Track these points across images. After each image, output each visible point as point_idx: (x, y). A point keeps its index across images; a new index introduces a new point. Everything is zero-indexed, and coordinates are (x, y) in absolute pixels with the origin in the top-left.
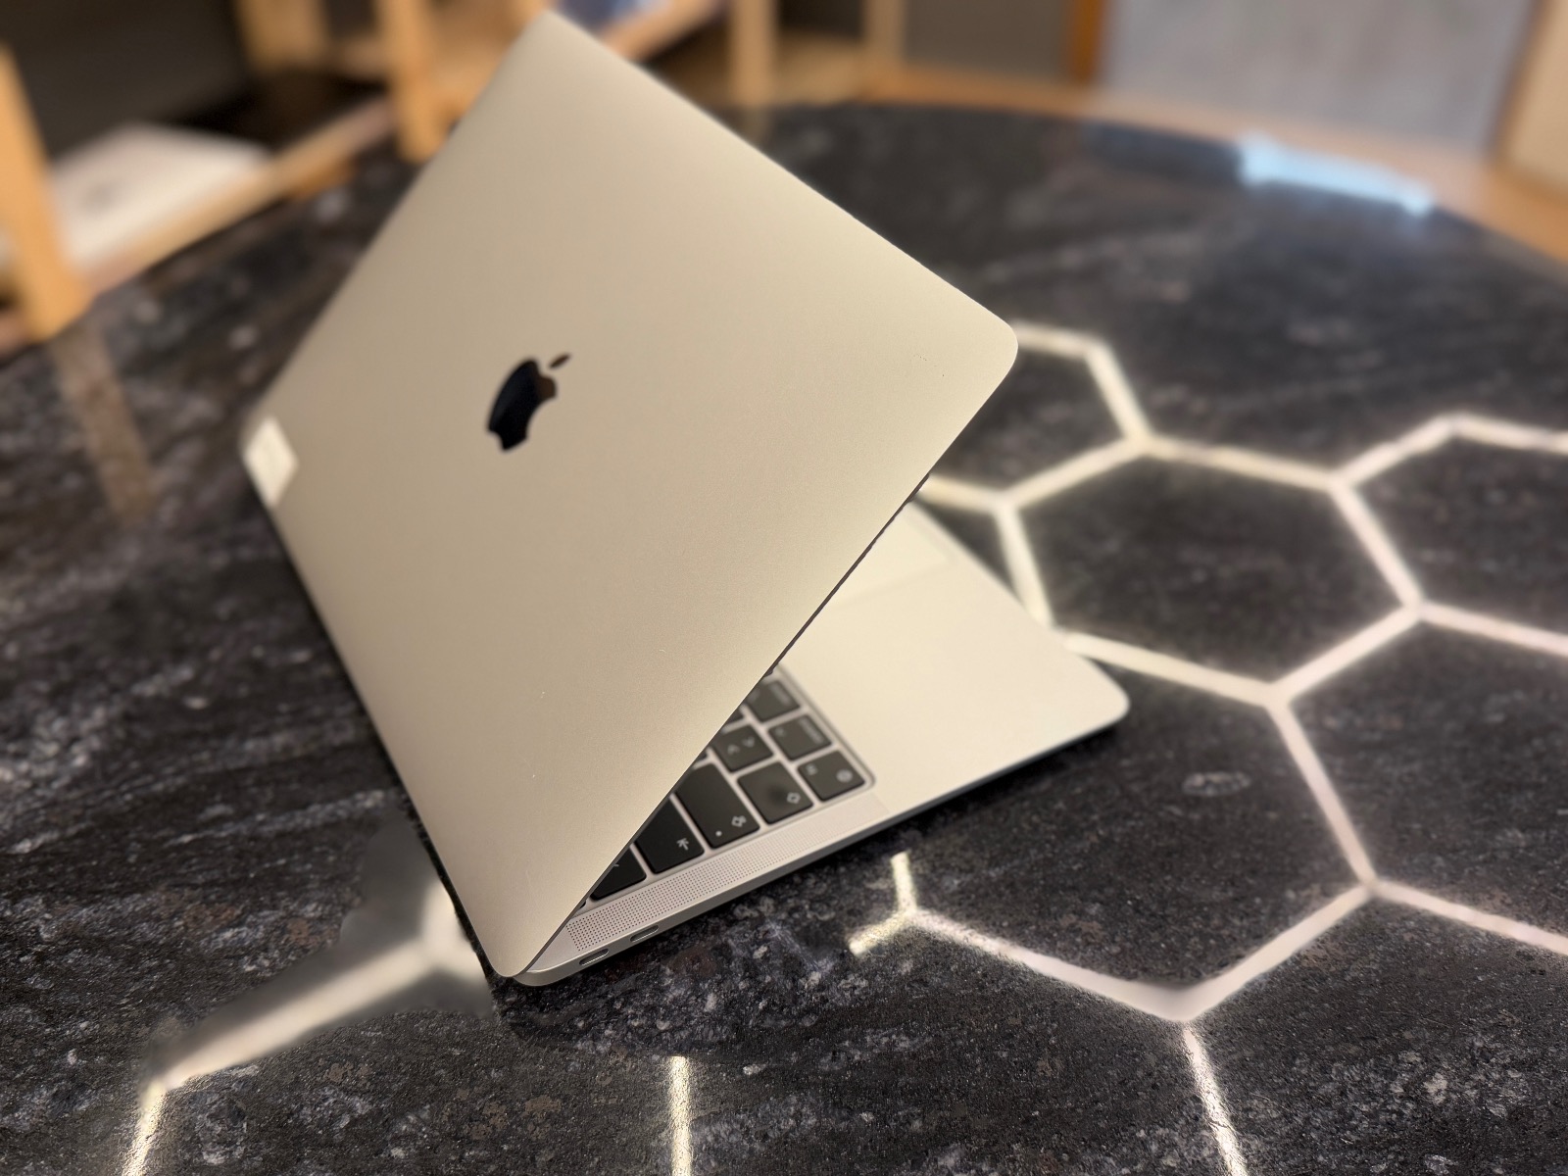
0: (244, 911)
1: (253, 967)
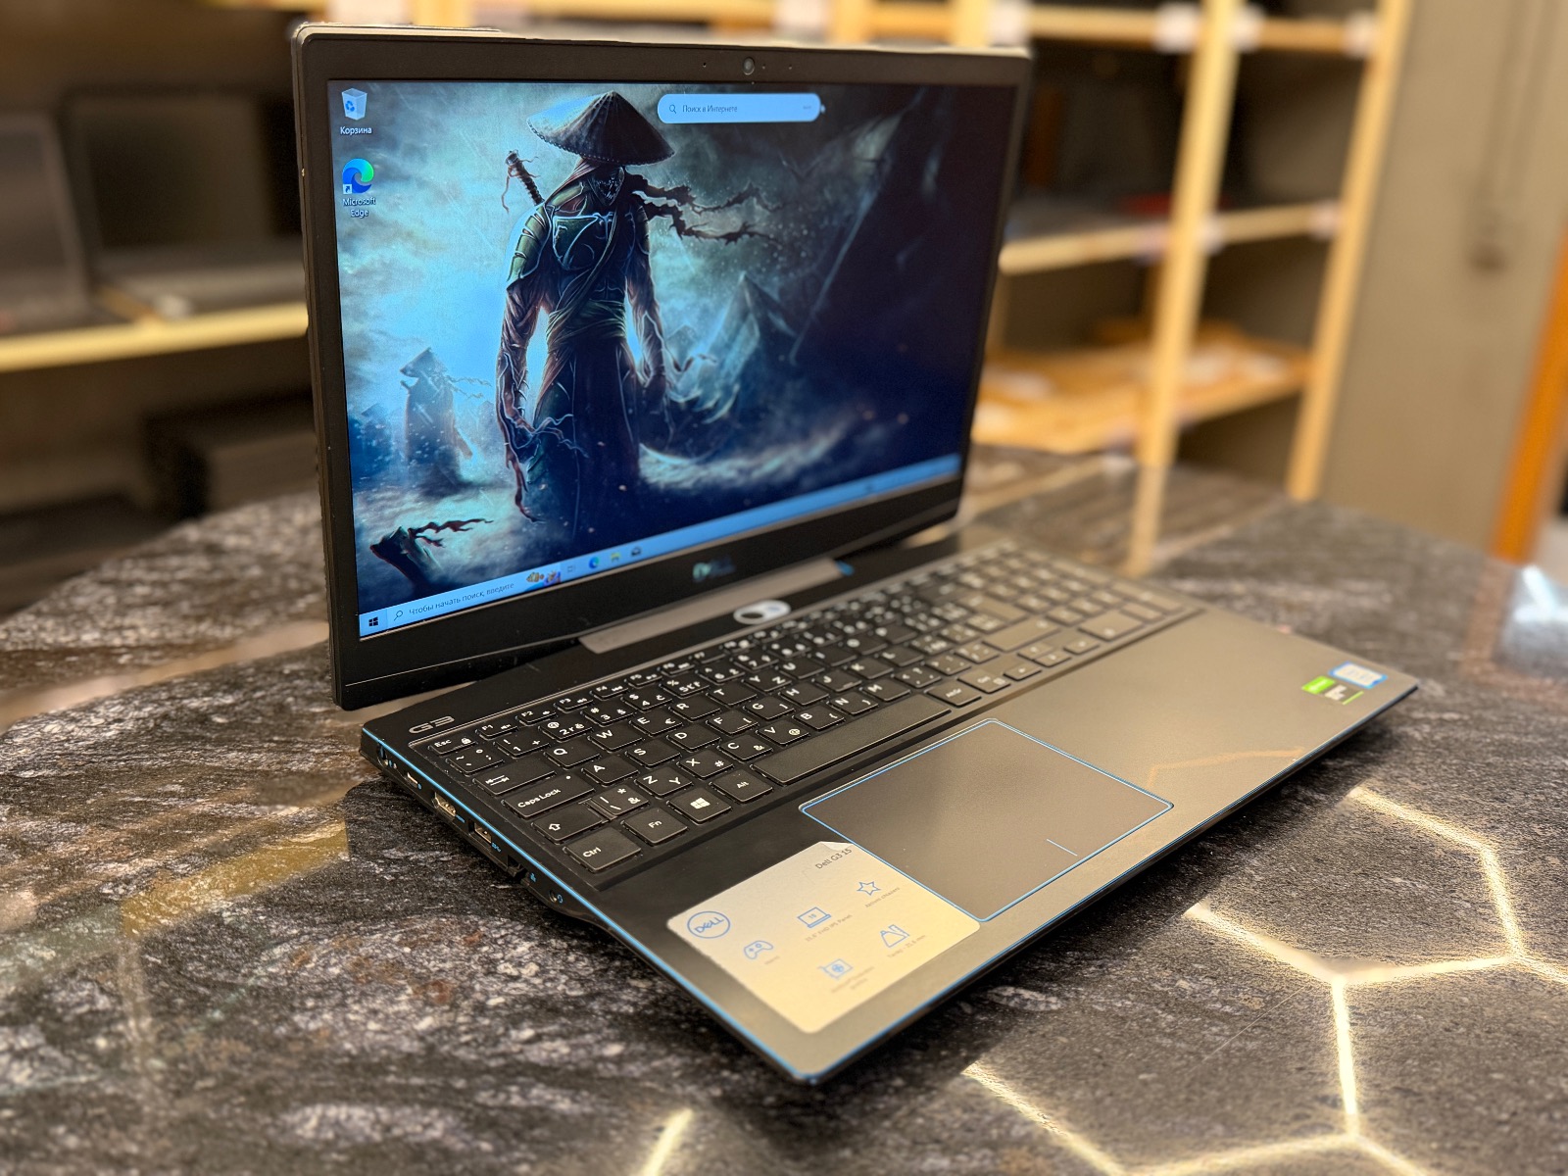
0: (135, 855)
1: (111, 891)
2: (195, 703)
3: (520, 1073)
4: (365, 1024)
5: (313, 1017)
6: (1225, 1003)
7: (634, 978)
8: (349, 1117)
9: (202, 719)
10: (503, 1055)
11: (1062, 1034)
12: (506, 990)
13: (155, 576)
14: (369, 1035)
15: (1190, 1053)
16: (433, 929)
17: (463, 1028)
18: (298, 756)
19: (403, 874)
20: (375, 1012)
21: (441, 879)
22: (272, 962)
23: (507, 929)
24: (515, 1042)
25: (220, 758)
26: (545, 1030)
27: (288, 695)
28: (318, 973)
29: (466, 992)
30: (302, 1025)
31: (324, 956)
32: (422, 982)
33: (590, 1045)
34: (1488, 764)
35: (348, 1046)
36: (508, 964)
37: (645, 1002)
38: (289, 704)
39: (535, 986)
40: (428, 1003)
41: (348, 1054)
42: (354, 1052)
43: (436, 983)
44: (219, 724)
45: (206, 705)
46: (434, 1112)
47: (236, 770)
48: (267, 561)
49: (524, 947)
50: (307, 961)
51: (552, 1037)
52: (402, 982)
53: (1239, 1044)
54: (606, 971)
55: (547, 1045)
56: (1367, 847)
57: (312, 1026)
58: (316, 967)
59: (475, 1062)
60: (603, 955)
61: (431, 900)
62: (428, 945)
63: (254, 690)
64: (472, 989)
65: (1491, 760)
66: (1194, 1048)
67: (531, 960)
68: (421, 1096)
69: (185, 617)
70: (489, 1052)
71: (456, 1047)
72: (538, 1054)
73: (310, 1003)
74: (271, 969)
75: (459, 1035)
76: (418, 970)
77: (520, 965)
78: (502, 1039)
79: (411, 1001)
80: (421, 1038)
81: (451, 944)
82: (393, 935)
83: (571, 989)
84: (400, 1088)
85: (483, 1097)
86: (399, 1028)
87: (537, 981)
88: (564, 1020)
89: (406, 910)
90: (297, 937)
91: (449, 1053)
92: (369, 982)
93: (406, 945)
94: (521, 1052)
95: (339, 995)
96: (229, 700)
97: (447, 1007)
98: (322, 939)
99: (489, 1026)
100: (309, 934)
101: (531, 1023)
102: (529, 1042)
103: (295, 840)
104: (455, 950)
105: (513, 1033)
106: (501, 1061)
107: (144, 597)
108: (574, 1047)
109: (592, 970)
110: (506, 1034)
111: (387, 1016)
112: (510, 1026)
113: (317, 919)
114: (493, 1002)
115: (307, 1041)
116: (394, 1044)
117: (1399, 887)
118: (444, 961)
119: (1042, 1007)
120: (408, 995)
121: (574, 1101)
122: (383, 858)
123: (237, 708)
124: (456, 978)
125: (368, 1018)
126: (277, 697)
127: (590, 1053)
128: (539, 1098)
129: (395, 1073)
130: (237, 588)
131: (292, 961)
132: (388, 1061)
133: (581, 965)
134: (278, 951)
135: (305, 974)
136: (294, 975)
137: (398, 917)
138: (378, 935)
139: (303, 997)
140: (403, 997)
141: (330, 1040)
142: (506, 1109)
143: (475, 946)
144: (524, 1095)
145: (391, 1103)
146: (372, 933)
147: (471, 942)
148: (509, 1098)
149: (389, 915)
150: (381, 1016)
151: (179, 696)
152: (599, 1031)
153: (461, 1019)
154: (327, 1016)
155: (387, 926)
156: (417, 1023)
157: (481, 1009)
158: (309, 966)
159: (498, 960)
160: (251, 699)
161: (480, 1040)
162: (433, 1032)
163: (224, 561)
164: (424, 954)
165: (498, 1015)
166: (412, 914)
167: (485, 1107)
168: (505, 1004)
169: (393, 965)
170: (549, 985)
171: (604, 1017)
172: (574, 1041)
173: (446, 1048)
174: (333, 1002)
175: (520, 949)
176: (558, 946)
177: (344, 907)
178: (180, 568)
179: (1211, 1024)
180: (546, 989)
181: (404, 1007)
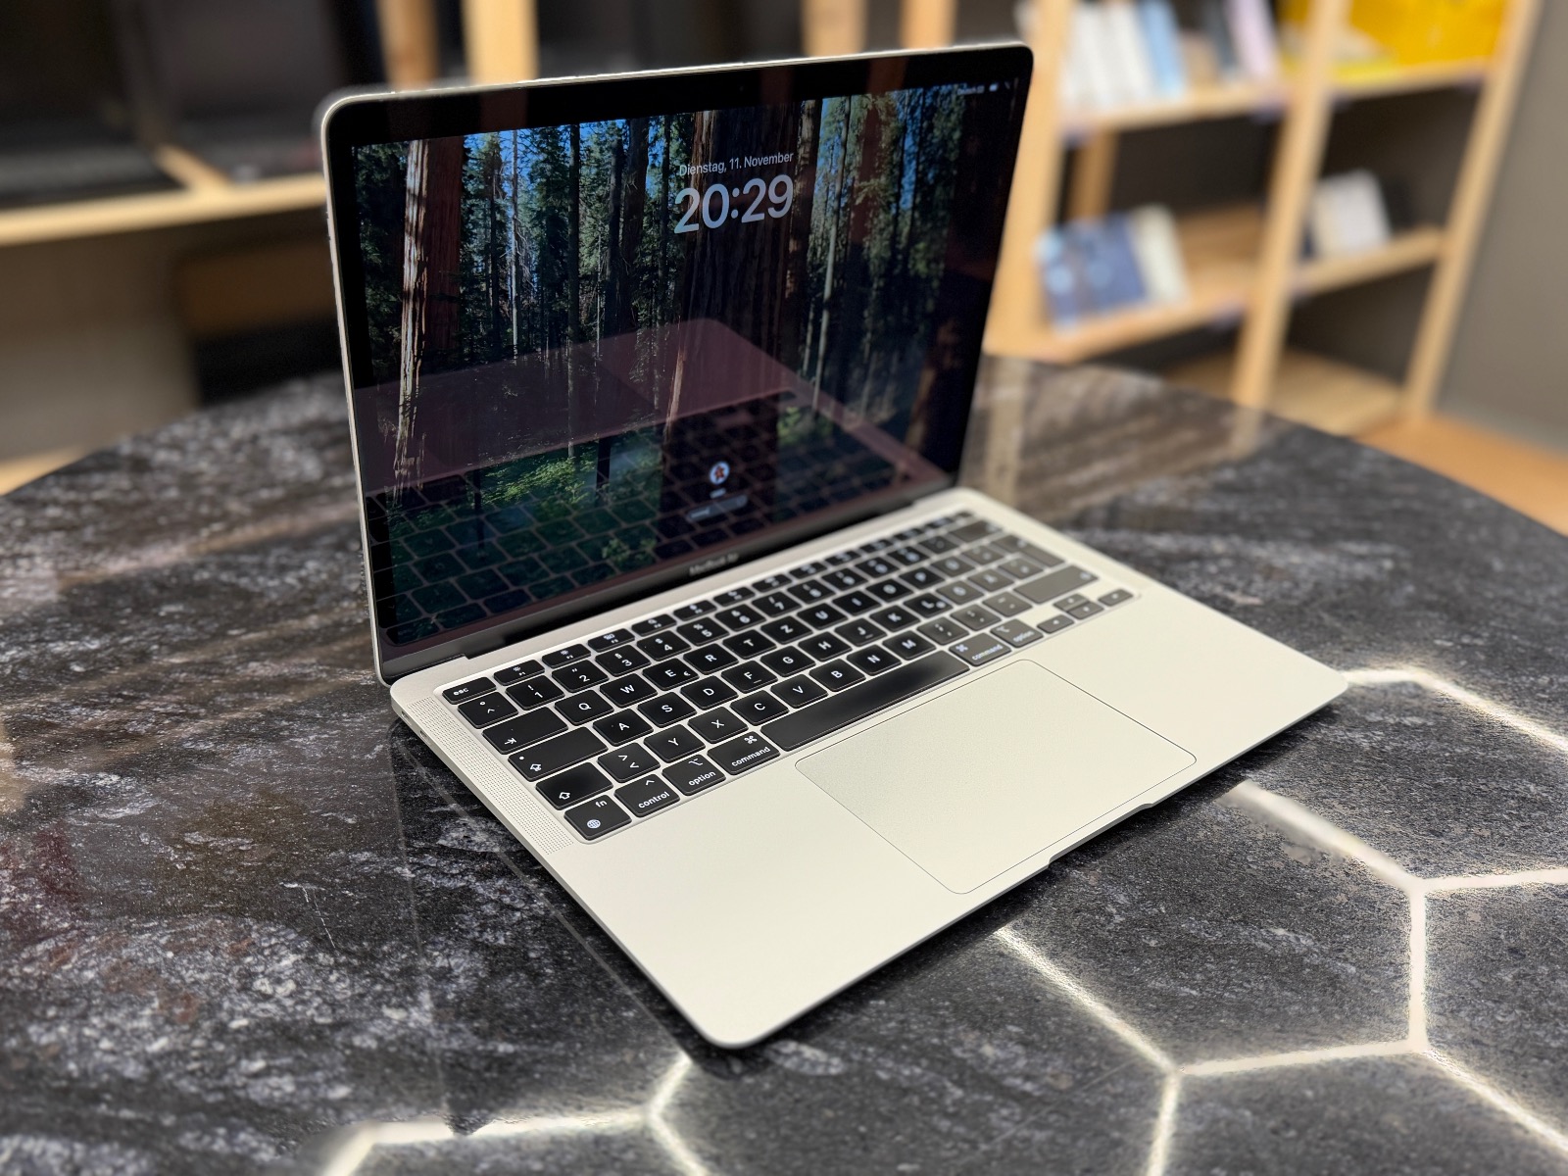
2: (59, 647)
3: (235, 1114)
4: (97, 1041)
5: (49, 1030)
6: (1028, 1078)
7: (389, 1006)
8: (44, 1152)
9: (61, 666)
10: (224, 1090)
11: (830, 1107)
12: (253, 1012)
13: (72, 496)
14: (98, 1055)
15: (965, 1140)
16: (204, 931)
17: (195, 1053)
18: (140, 715)
19: (196, 863)
20: (111, 1027)
21: (232, 872)
22: (30, 961)
23: (278, 937)
24: (241, 1075)
25: (62, 714)
26: (278, 1062)
27: (154, 642)
28: (72, 976)
29: (212, 1008)
30: (34, 1039)
31: (85, 956)
32: (172, 994)
33: (317, 1085)
34: (1437, 786)
35: (72, 1066)
36: (266, 981)
37: (393, 1037)
38: (151, 653)
39: (284, 1008)
40: (169, 1021)
41: (69, 1077)
42: (76, 1074)
43: (187, 998)
44: (76, 674)
45: (69, 650)
46: (131, 1153)
47: (74, 729)
48: (188, 482)
49: (289, 960)
50: (65, 961)
51: (282, 1071)
52: (152, 993)
53: (1025, 1133)
54: (362, 996)
55: (274, 1081)
56: (1258, 886)
57: (44, 1040)
58: (71, 970)
59: (193, 1095)
60: (367, 976)
61: (214, 897)
62: (192, 951)
63: (122, 635)
64: (220, 1006)
65: (1442, 781)
66: (973, 1135)
67: (290, 977)
68: (125, 1133)
69: (86, 546)
70: (210, 1084)
71: (179, 1077)
72: (259, 1091)
73: (51, 1013)
74: (28, 970)
75: (187, 1062)
76: (173, 980)
77: (279, 982)
78: (230, 1070)
79: (153, 1017)
80: (149, 1063)
81: (216, 952)
82: (162, 936)
83: (321, 1015)
84: (107, 1121)
85: (188, 1139)
86: (130, 1049)
87: (289, 1003)
88: (301, 1052)
89: (184, 907)
90: (66, 931)
91: (170, 1082)
92: (119, 991)
93: (170, 950)
94: (245, 1087)
95: (85, 1003)
96: (95, 645)
97: (186, 1027)
98: (89, 936)
99: (222, 1054)
100: (79, 929)
101: (265, 1053)
102: (256, 1075)
103: (104, 815)
104: (218, 958)
105: (244, 1063)
106: (220, 1097)
107: (54, 519)
108: (300, 1086)
109: (349, 993)
110: (235, 1065)
111: (123, 1033)
112: (243, 1054)
113: (93, 912)
114: (236, 1024)
115: (33, 1057)
116: (118, 1068)
117: (1280, 941)
118: (202, 971)
119: (820, 1071)
120: (153, 1009)
121: (279, 1151)
122: (184, 843)
123: (99, 655)
124: (208, 992)
125: (103, 1034)
126: (143, 643)
127: (314, 1093)
128: (245, 1143)
129: (108, 1103)
130: (148, 512)
131: (51, 960)
132: (105, 1088)
133: (340, 986)
134: (40, 947)
135: (58, 977)
136: (46, 977)
137: (174, 915)
138: (147, 935)
139: (49, 1004)
140: (147, 1012)
141: (56, 1058)
142: (207, 1155)
143: (238, 954)
144: (230, 1139)
145: (92, 1139)
146: (141, 931)
147: (238, 950)
148: (213, 1142)
149: (168, 912)
150: (117, 1033)
151: (47, 638)
152: (332, 1068)
153: (198, 1042)
154: (63, 1029)
155: (160, 925)
156: (150, 1042)
157: (221, 1031)
158: (65, 967)
159: (256, 974)
160: (116, 645)
161: (207, 1070)
162: (163, 1055)
163: (147, 479)
164: (185, 961)
165: (236, 1041)
166: (189, 912)
167: (184, 1151)
168: (247, 1028)
169: (150, 972)
170: (299, 1008)
171: (343, 1052)
172: (302, 1079)
173: (170, 1076)
174: (75, 1012)
175: (285, 963)
176: (325, 962)
177: (125, 899)
178: (100, 487)
179: (1003, 1105)
180: (296, 1012)
181: (144, 1024)
